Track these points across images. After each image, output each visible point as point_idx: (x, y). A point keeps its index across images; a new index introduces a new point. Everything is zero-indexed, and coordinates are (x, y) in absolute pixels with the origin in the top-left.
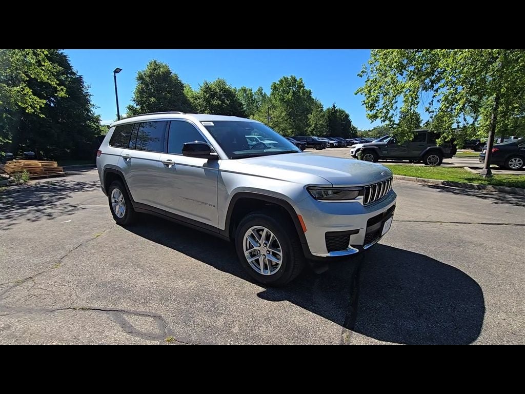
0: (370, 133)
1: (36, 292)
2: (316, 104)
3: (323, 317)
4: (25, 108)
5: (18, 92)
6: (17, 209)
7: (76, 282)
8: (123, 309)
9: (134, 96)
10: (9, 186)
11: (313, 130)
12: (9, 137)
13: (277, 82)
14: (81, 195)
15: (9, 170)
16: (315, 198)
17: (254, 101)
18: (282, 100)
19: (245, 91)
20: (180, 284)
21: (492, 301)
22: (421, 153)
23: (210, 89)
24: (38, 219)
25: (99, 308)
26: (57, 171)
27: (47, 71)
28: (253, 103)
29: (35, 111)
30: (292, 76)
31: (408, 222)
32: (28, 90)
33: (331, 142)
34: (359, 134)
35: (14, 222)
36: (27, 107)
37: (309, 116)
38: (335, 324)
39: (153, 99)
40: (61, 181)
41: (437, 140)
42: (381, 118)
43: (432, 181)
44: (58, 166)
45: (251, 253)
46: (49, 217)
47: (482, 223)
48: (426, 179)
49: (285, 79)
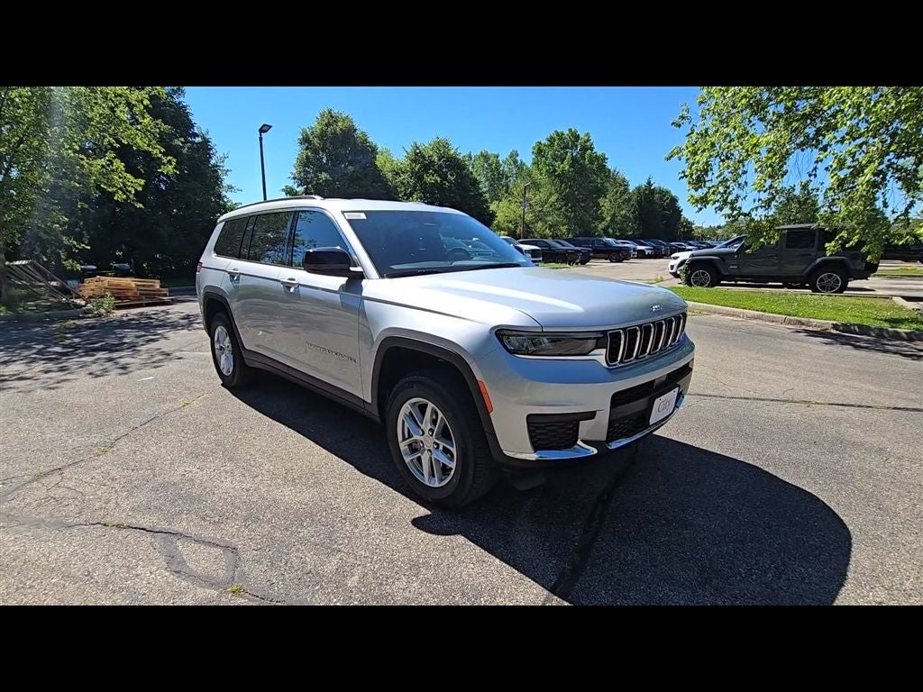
0: (719, 231)
1: (59, 493)
2: (615, 179)
3: (518, 570)
4: (113, 194)
5: (103, 166)
6: (81, 357)
7: (123, 481)
8: (181, 530)
9: (295, 171)
10: (82, 318)
11: (608, 227)
12: (84, 239)
13: (544, 141)
14: (185, 336)
15: (86, 292)
16: (509, 351)
17: (503, 175)
18: (551, 173)
19: (485, 157)
20: (288, 495)
21: (867, 563)
22: (805, 269)
23: (424, 157)
24: (105, 371)
25: (144, 526)
26: (159, 295)
27: (146, 131)
28: (499, 179)
29: (128, 198)
30: (570, 130)
31: (743, 401)
32: (118, 164)
33: (640, 248)
34: (696, 233)
35: (69, 377)
36: (116, 192)
37: (601, 201)
38: (537, 584)
39: (324, 176)
40: (163, 311)
41: (827, 245)
42: (714, 203)
43: (817, 323)
44: (161, 287)
45: (410, 445)
46: (121, 371)
47: (895, 408)
48: (803, 319)
49: (558, 135)
